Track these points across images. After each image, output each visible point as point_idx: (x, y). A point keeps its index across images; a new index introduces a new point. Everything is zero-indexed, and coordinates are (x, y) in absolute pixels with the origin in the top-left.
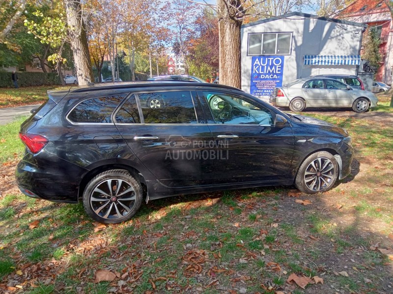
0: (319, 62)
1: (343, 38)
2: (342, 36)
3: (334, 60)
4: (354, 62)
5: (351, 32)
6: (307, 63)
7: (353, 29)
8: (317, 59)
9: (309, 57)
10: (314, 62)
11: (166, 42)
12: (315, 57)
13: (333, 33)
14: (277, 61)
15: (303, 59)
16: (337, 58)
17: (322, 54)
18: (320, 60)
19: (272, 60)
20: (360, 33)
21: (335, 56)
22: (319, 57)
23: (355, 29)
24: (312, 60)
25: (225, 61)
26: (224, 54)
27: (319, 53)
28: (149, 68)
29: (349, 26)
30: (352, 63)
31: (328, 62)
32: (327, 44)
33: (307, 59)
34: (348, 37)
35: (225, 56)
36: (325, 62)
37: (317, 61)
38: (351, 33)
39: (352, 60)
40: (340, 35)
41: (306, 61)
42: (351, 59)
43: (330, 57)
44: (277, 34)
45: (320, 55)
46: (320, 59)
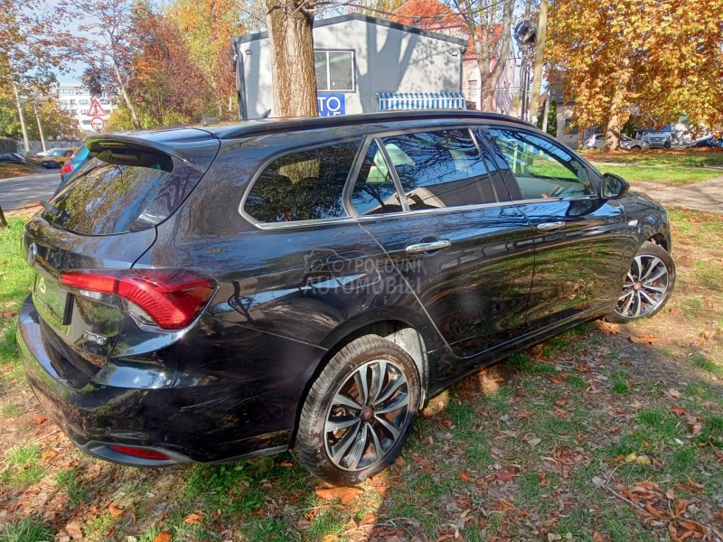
0: (397, 105)
1: (432, 63)
2: (430, 58)
3: (420, 99)
4: (450, 103)
5: (444, 53)
6: (385, 107)
7: (445, 48)
8: (395, 99)
9: (386, 94)
10: (390, 105)
11: (61, 69)
12: (391, 96)
13: (415, 54)
14: (333, 105)
15: (378, 99)
16: (425, 96)
17: (402, 90)
18: (400, 102)
19: (325, 102)
20: (459, 55)
21: (421, 94)
22: (396, 95)
23: (448, 48)
24: (387, 102)
25: (288, 94)
26: (285, 81)
27: (397, 89)
28: (20, 127)
29: (441, 43)
30: (453, 106)
31: (413, 105)
32: (407, 73)
33: (384, 100)
34: (439, 60)
35: (289, 85)
36: (408, 104)
37: (395, 103)
38: (443, 55)
39: (448, 101)
40: (427, 57)
41: (382, 102)
42: (445, 99)
43: (414, 96)
44: (327, 53)
45: (398, 93)
46: (400, 100)
